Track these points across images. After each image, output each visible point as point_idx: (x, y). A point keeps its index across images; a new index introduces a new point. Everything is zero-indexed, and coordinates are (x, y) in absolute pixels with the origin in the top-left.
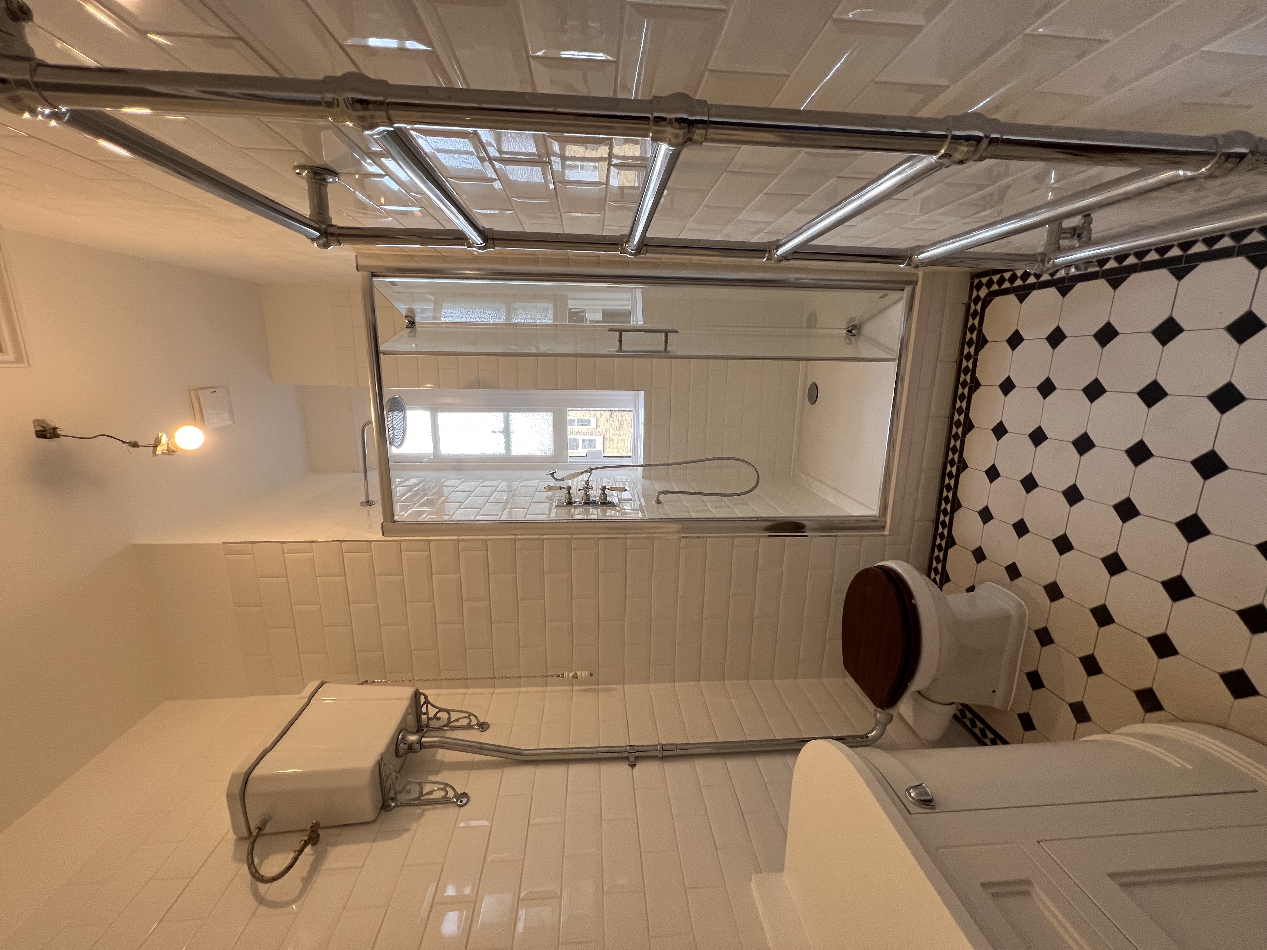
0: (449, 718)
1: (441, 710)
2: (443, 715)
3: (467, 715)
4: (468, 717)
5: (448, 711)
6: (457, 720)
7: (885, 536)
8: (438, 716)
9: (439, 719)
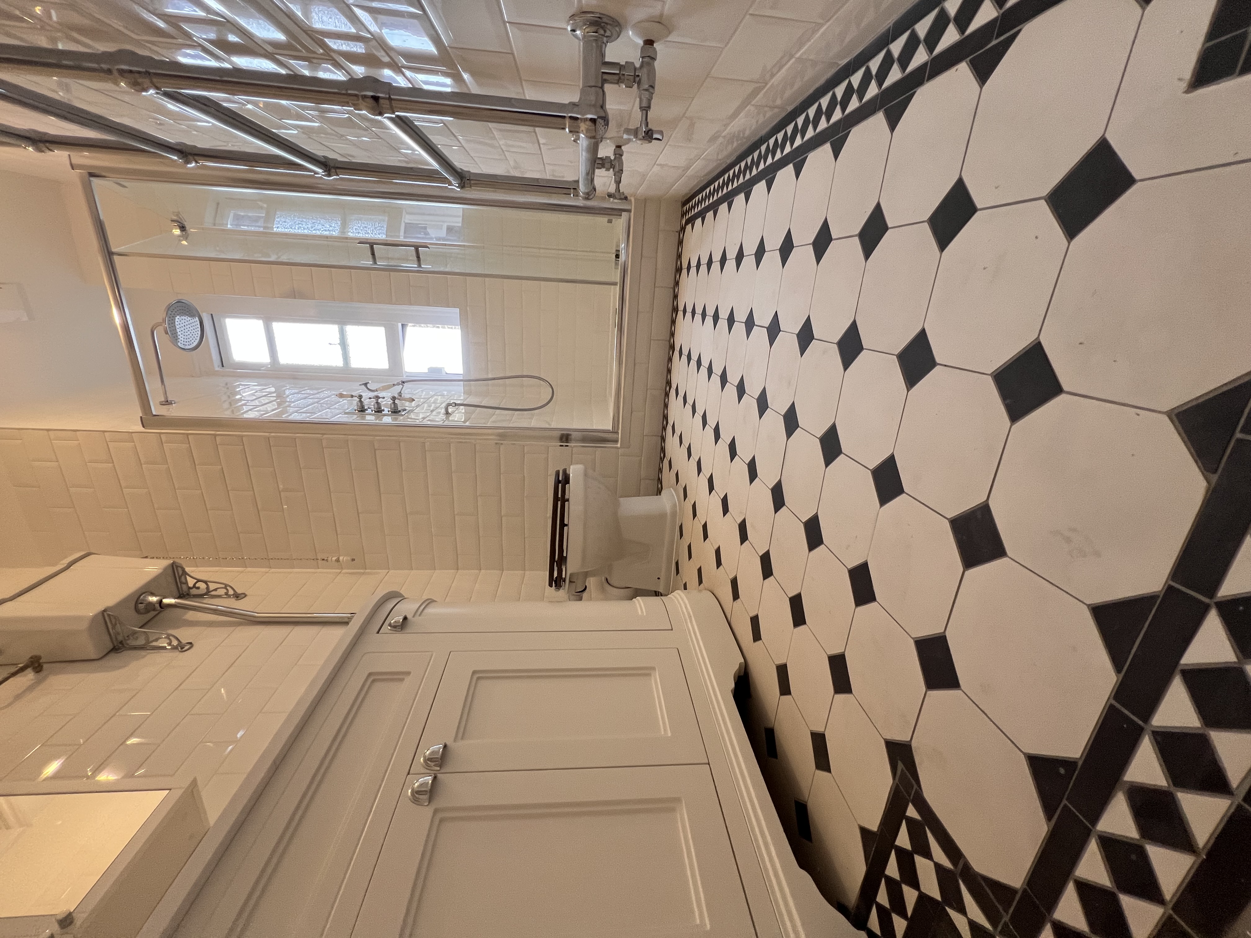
0: (208, 588)
1: (199, 581)
2: (202, 586)
3: (223, 586)
4: (225, 588)
5: (206, 582)
6: (216, 590)
7: (617, 448)
8: (197, 585)
9: (198, 588)
